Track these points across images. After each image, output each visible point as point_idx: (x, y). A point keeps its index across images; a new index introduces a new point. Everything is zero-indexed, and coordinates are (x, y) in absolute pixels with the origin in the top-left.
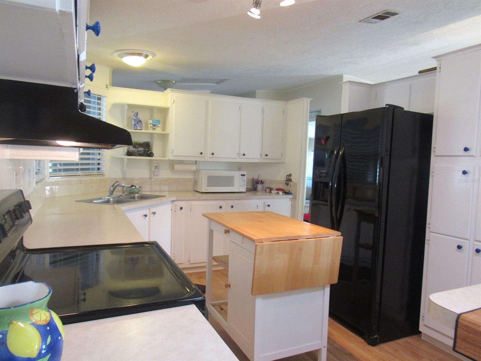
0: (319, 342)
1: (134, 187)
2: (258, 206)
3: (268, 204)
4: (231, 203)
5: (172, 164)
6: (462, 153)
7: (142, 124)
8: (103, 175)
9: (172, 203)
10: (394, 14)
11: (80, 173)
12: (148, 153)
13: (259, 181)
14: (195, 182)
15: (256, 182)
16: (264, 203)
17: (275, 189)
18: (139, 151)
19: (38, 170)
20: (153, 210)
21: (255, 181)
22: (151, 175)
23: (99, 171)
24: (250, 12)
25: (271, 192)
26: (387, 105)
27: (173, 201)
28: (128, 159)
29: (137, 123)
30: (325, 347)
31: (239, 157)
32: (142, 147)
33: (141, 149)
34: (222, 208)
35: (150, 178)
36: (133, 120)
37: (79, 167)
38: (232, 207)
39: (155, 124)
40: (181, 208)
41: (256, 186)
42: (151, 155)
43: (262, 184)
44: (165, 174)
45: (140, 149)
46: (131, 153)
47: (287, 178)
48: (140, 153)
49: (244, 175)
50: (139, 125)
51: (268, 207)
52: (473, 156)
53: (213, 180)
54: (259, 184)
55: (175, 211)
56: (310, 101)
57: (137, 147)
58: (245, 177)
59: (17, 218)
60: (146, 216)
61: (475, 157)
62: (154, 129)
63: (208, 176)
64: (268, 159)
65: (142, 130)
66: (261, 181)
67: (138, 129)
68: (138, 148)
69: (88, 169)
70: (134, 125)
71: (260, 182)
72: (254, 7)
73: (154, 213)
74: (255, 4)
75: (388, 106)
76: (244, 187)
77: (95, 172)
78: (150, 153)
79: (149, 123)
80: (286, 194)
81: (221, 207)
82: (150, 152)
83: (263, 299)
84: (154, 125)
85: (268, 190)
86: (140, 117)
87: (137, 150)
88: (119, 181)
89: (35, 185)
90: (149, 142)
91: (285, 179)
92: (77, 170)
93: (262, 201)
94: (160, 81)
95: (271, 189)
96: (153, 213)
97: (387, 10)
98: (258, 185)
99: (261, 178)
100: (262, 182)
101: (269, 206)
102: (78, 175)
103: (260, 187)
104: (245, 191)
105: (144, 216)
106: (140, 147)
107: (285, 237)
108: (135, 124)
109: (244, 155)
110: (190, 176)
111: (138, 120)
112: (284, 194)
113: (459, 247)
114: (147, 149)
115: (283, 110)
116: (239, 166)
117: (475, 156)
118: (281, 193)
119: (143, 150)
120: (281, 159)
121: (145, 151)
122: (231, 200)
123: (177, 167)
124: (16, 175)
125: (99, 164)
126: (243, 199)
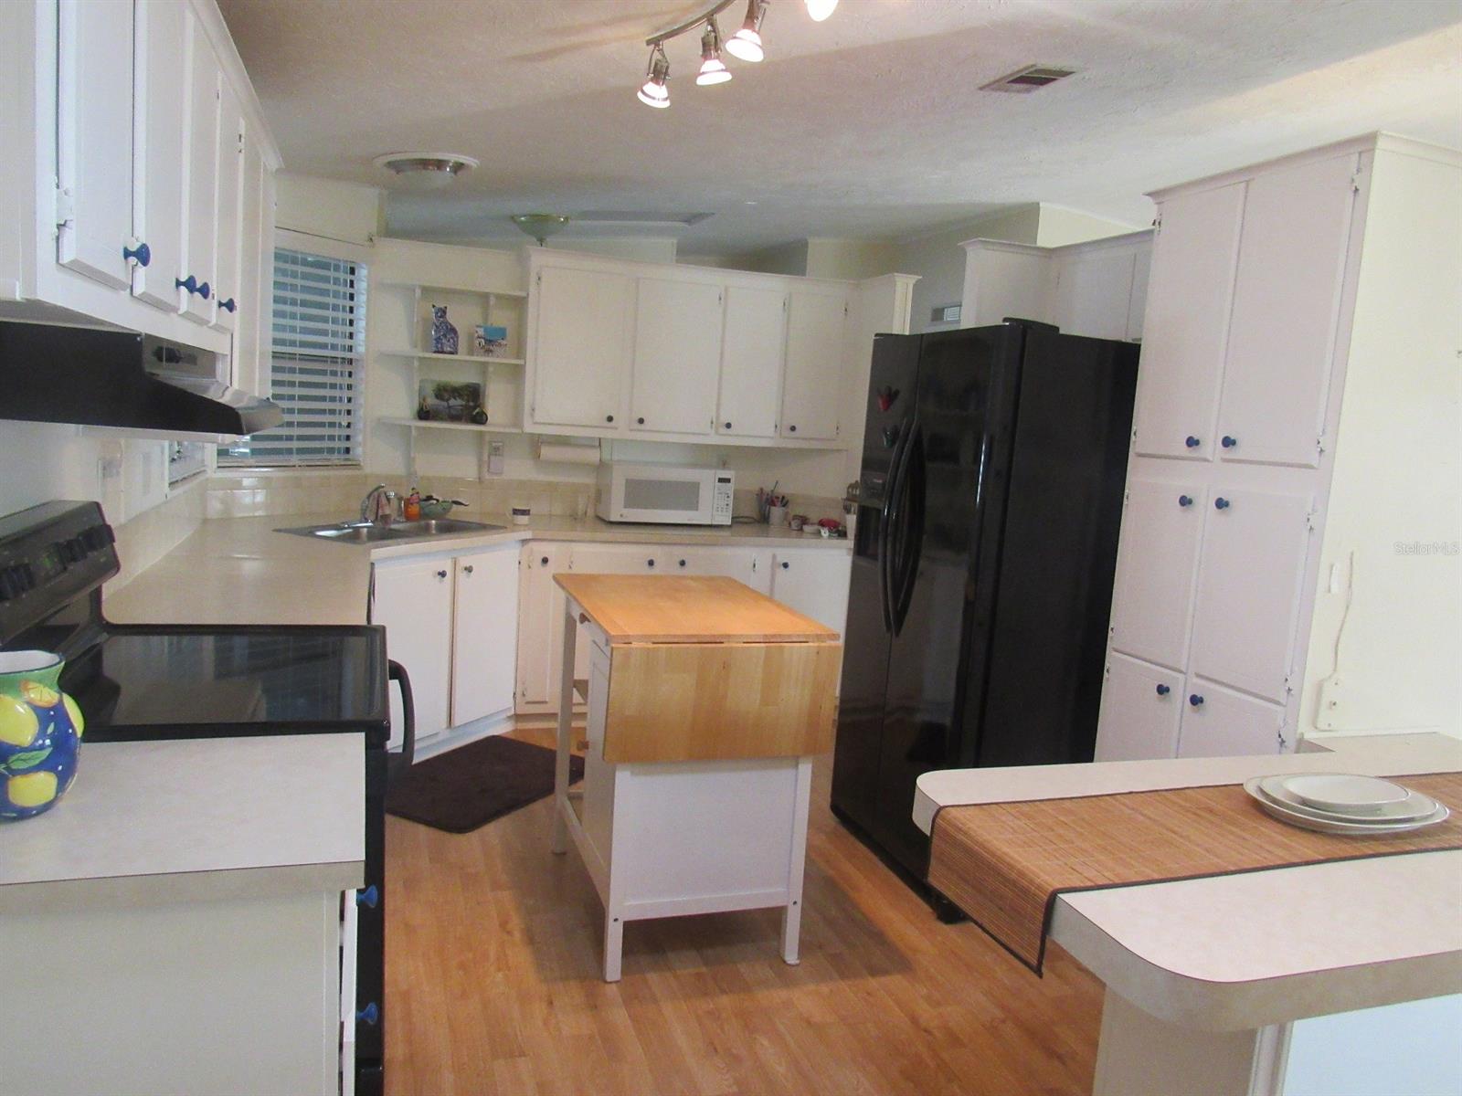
0: (781, 889)
1: (435, 502)
2: (754, 566)
3: (785, 561)
4: (680, 553)
5: (537, 442)
6: (1183, 450)
7: (457, 338)
8: (357, 466)
9: (523, 546)
10: (1064, 74)
11: (295, 459)
12: (474, 413)
13: (777, 498)
14: (600, 495)
15: (767, 499)
16: (774, 557)
17: (816, 521)
18: (449, 407)
19: (178, 452)
20: (465, 561)
21: (764, 497)
22: (480, 472)
23: (347, 456)
24: (643, 92)
25: (801, 530)
26: (1005, 320)
27: (524, 542)
28: (418, 428)
29: (445, 336)
30: (795, 903)
31: (713, 431)
32: (460, 396)
33: (456, 403)
34: (655, 564)
35: (480, 479)
36: (434, 327)
37: (295, 445)
38: (683, 563)
39: (491, 339)
40: (545, 561)
41: (767, 512)
42: (480, 419)
43: (784, 506)
44: (517, 469)
45: (452, 402)
46: (428, 412)
47: (848, 492)
48: (453, 412)
49: (728, 481)
50: (449, 341)
51: (782, 568)
52: (1206, 460)
53: (640, 492)
54: (775, 505)
55: (530, 567)
56: (914, 282)
57: (446, 396)
58: (731, 486)
59: (74, 559)
60: (443, 574)
61: (1212, 462)
62: (488, 351)
63: (627, 480)
64: (797, 438)
65: (457, 353)
66: (783, 497)
67: (445, 349)
68: (447, 400)
69: (319, 451)
70: (436, 340)
71: (780, 499)
72: (652, 80)
73: (469, 570)
74: (654, 73)
75: (1007, 324)
76: (724, 513)
77: (336, 458)
78: (478, 413)
79: (476, 335)
80: (839, 536)
81: (651, 563)
82: (477, 410)
83: (633, 773)
84: (490, 341)
85: (794, 524)
86: (452, 318)
87: (445, 404)
88: (383, 487)
89: (166, 489)
90: (478, 385)
91: (845, 496)
92: (289, 451)
93: (768, 552)
94: (524, 216)
95: (804, 521)
96: (466, 569)
97: (1032, 66)
98: (773, 508)
99: (783, 490)
100: (784, 502)
101: (786, 565)
102: (291, 464)
103: (776, 512)
104: (729, 523)
105: (439, 574)
106: (455, 399)
107: (688, 636)
108: (439, 338)
109: (728, 426)
110: (587, 480)
111: (447, 327)
112: (836, 535)
113: (1162, 690)
114: (471, 404)
115: (847, 304)
116: (724, 457)
117: (1211, 459)
118: (825, 532)
119: (462, 406)
120: (834, 440)
121: (466, 407)
122: (681, 544)
123: (546, 452)
124: (104, 469)
125: (348, 438)
126: (715, 545)
